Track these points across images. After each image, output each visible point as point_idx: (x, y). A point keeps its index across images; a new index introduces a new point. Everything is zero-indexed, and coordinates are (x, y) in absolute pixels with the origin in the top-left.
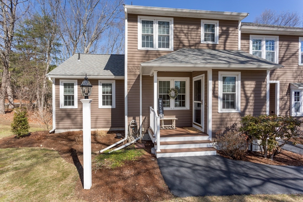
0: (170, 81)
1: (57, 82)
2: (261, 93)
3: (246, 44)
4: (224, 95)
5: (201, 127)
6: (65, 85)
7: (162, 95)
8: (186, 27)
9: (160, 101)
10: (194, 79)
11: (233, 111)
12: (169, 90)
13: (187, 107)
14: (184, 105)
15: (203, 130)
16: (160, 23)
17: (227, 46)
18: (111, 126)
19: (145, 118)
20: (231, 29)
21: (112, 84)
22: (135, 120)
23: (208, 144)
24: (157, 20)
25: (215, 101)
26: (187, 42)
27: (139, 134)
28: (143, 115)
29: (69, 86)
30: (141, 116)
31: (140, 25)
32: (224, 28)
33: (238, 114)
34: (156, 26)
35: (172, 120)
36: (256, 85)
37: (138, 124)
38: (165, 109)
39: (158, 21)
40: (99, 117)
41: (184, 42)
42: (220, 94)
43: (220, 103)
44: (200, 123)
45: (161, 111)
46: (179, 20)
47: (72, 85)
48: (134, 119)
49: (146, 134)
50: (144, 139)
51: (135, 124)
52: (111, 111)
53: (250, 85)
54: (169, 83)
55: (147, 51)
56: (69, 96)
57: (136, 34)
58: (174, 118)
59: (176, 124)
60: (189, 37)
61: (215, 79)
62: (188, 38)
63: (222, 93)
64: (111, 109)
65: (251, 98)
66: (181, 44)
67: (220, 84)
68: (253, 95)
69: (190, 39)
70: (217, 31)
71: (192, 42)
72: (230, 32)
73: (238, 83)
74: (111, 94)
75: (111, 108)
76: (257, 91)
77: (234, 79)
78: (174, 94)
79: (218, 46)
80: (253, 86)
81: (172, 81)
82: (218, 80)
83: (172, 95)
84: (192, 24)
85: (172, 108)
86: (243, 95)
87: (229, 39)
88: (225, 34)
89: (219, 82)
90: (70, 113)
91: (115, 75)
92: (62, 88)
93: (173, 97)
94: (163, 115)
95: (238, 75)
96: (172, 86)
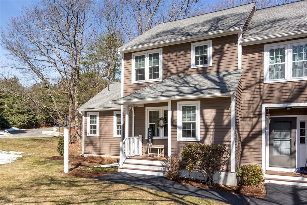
0: (159, 111)
1: (86, 114)
2: (223, 122)
6: (91, 116)
7: (152, 124)
8: (174, 54)
9: (150, 130)
11: (192, 140)
12: (158, 119)
16: (150, 56)
17: (221, 67)
20: (226, 46)
24: (147, 53)
25: (174, 130)
26: (175, 69)
29: (93, 117)
31: (133, 61)
32: (218, 47)
34: (147, 59)
36: (217, 113)
39: (149, 54)
40: (112, 145)
41: (172, 70)
45: (150, 140)
46: (168, 49)
47: (95, 116)
53: (210, 114)
55: (139, 84)
56: (94, 126)
57: (130, 70)
60: (178, 64)
61: (174, 108)
62: (176, 65)
63: (182, 122)
64: (120, 138)
65: (212, 127)
66: (169, 73)
67: (179, 113)
68: (213, 124)
69: (178, 66)
70: (210, 51)
71: (180, 69)
72: (225, 49)
73: (198, 112)
76: (218, 119)
77: (193, 108)
78: (163, 124)
79: (209, 68)
80: (214, 114)
84: (179, 51)
87: (224, 58)
88: (219, 53)
89: (179, 111)
90: (93, 141)
92: (88, 119)
94: (151, 143)
95: (197, 104)
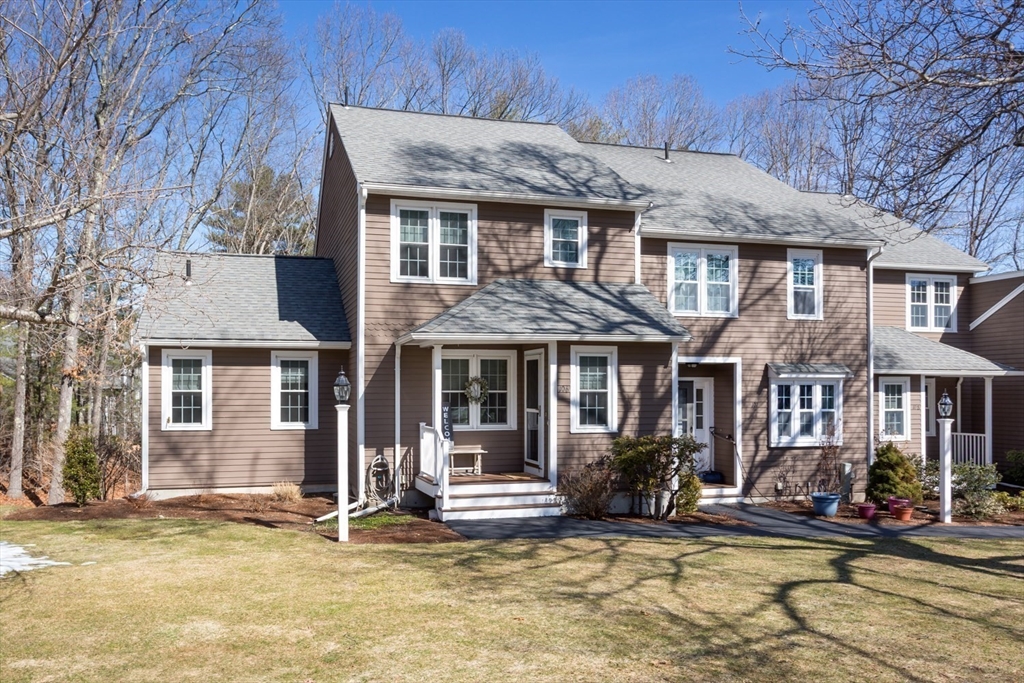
0: (468, 361)
1: (155, 355)
2: (657, 392)
3: (655, 265)
4: (582, 395)
5: (537, 467)
6: (177, 364)
7: (448, 394)
8: (503, 226)
9: (445, 409)
10: (528, 355)
11: (599, 429)
12: (465, 382)
13: (512, 424)
14: (503, 419)
15: (542, 474)
16: (444, 217)
17: (602, 273)
18: (302, 478)
19: (408, 451)
20: (611, 232)
21: (305, 361)
22: (382, 454)
23: (547, 496)
24: (437, 208)
25: (564, 408)
26: (506, 263)
27: (394, 491)
28: (402, 445)
29: (186, 366)
30: (398, 446)
31: (395, 221)
32: (596, 230)
33: (606, 436)
34: (435, 225)
35: (473, 455)
36: (644, 374)
37: (391, 466)
38: (457, 428)
39: (440, 210)
40: (262, 456)
42: (574, 394)
43: (575, 412)
44: (536, 459)
45: (447, 434)
46: (490, 210)
47: (198, 364)
48: (380, 452)
49: (409, 492)
50: (404, 504)
51: (383, 465)
52: (303, 437)
53: (633, 374)
54: (466, 363)
55: (408, 286)
56: (187, 396)
58: (478, 450)
59: (482, 467)
60: (512, 251)
61: (564, 360)
62: (507, 253)
63: (579, 391)
64: (303, 432)
65: (636, 402)
66: (490, 269)
67: (575, 370)
68: (638, 396)
69: (512, 256)
70: (583, 234)
71: (517, 263)
72: (609, 238)
73: (612, 370)
74: (303, 391)
75: (306, 430)
76: (646, 385)
77: (602, 362)
78: (480, 392)
79: (578, 272)
80: (639, 376)
81: (475, 359)
82: (569, 363)
83: (473, 395)
84: (517, 220)
85: (475, 427)
87: (606, 255)
88: (598, 241)
89: (573, 367)
90: (182, 445)
91: (319, 338)
92: (167, 372)
93: (477, 400)
94: (453, 443)
95: (611, 353)
96: (474, 371)
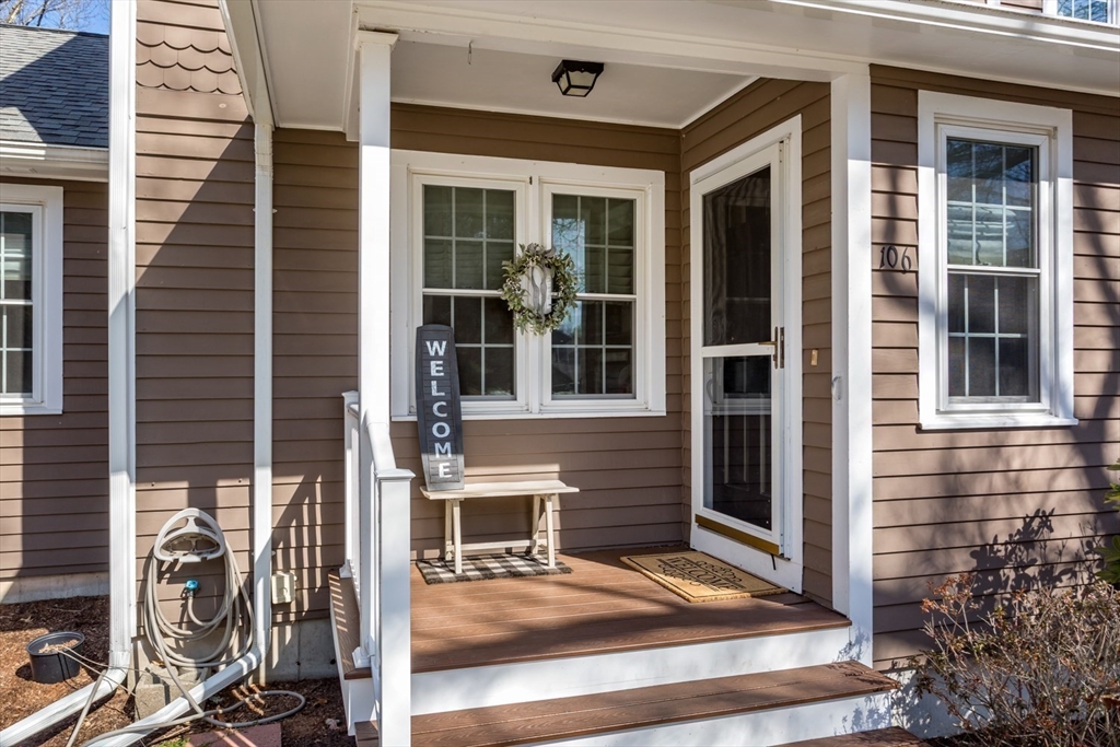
0: (511, 193)
4: (956, 281)
5: (772, 550)
7: (448, 298)
9: (437, 348)
10: (697, 181)
12: (503, 261)
13: (649, 396)
14: (622, 384)
15: (790, 576)
18: (16, 561)
19: (305, 490)
21: (29, 216)
22: (211, 508)
23: (860, 701)
25: (895, 334)
27: (248, 627)
28: (279, 468)
30: (263, 476)
33: (1059, 437)
35: (528, 500)
37: (232, 544)
38: (476, 409)
44: (765, 522)
45: (441, 429)
49: (308, 627)
50: (291, 672)
51: (205, 542)
52: (18, 438)
54: (504, 201)
58: (543, 482)
59: (564, 532)
64: (19, 423)
74: (21, 302)
75: (25, 417)
78: (549, 294)
81: (533, 189)
82: (912, 161)
83: (527, 302)
85: (535, 406)
86: (1091, 292)
89: (926, 173)
91: (49, 136)
93: (541, 320)
94: (461, 459)
95: (1052, 133)
96: (533, 227)
